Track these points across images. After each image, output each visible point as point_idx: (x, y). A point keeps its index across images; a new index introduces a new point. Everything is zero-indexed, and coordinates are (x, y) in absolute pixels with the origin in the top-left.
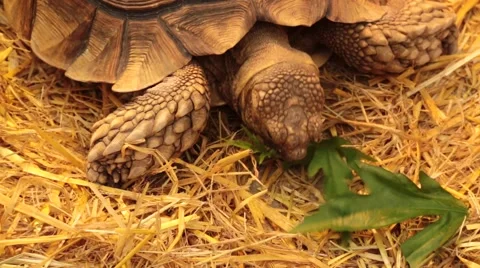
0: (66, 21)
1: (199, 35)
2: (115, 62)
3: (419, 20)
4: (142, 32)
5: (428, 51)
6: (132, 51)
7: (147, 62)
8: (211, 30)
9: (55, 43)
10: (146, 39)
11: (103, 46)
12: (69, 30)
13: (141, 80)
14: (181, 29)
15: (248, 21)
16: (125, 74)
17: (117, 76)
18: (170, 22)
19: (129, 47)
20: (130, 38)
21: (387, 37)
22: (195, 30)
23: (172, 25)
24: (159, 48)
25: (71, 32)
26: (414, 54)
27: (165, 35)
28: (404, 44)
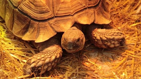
0: (22, 24)
1: (59, 26)
2: (36, 34)
3: (113, 35)
4: (43, 26)
5: (114, 44)
6: (40, 31)
7: (44, 34)
8: (62, 25)
9: (19, 30)
10: (44, 28)
11: (32, 30)
12: (23, 27)
13: (43, 39)
14: (54, 25)
15: (72, 23)
16: (38, 38)
17: (36, 38)
18: (51, 23)
19: (40, 30)
20: (40, 28)
21: (101, 38)
22: (58, 25)
23: (51, 24)
24: (48, 30)
25: (24, 27)
26: (109, 44)
27: (49, 27)
28: (106, 41)
